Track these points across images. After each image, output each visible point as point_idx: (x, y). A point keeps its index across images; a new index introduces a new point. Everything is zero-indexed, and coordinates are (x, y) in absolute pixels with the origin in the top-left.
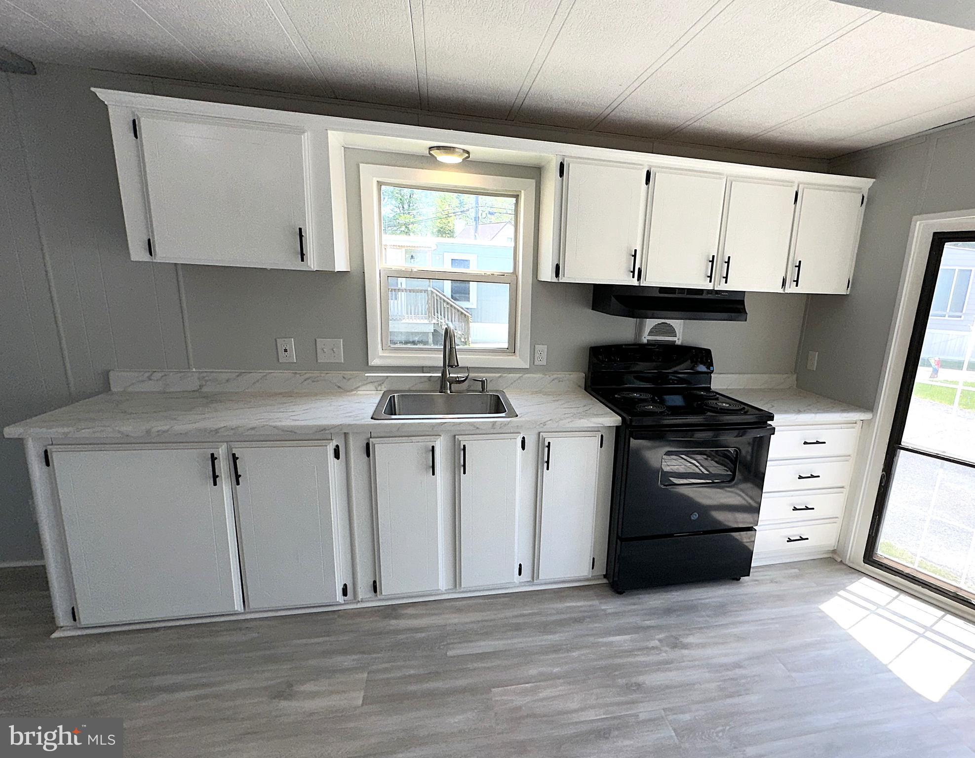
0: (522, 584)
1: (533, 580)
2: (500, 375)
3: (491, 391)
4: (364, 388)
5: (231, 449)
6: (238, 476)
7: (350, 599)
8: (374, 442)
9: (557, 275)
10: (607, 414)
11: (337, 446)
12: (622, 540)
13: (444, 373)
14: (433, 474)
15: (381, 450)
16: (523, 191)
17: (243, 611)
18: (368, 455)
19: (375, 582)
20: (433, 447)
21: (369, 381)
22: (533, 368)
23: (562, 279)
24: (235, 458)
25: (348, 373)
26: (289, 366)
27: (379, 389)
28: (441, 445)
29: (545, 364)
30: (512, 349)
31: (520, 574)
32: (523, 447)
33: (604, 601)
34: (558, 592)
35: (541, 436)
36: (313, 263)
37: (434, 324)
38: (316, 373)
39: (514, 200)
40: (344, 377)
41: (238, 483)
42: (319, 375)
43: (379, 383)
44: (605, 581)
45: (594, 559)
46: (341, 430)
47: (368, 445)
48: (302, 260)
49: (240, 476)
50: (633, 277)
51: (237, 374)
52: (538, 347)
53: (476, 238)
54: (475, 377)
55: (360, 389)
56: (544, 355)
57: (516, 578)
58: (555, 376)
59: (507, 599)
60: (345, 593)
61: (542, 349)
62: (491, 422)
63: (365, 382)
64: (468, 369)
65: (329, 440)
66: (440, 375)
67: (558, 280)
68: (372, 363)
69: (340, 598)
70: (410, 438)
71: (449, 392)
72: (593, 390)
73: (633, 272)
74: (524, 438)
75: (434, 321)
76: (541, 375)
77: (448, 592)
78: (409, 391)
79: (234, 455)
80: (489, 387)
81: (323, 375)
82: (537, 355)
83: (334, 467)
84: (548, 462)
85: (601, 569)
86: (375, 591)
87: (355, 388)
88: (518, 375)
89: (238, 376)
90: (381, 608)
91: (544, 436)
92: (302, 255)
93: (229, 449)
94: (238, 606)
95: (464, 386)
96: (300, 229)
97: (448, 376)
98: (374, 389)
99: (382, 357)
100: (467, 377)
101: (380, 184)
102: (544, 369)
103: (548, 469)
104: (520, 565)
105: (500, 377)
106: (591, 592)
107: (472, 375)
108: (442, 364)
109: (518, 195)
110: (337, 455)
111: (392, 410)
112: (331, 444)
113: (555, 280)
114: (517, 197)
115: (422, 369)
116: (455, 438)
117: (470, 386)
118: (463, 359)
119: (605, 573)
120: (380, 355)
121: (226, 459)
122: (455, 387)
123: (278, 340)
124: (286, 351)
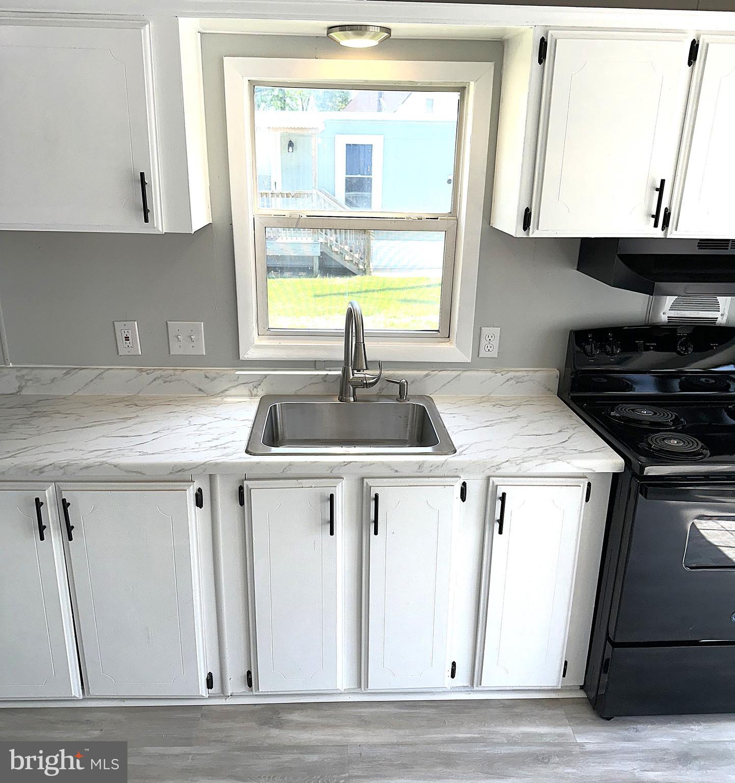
0: (455, 690)
1: (472, 685)
2: (427, 372)
3: (414, 397)
4: (232, 391)
5: (61, 491)
6: (70, 528)
7: (217, 692)
8: (250, 487)
9: (526, 225)
10: (598, 450)
11: (200, 490)
12: (615, 645)
13: (345, 371)
14: (332, 533)
15: (258, 496)
16: (472, 83)
17: (81, 697)
18: (242, 503)
19: (249, 673)
20: (332, 496)
21: (241, 381)
22: (477, 362)
23: (534, 233)
24: (65, 505)
25: (212, 371)
26: (131, 360)
27: (254, 392)
28: (343, 493)
29: (496, 356)
30: (445, 332)
31: (453, 676)
32: (463, 497)
33: (580, 728)
34: (509, 707)
35: (491, 482)
36: (161, 223)
37: (321, 243)
38: (168, 370)
39: (456, 96)
40: (206, 377)
41: (70, 539)
42: (172, 372)
43: (255, 384)
44: (582, 694)
45: (566, 663)
46: (205, 470)
47: (241, 488)
48: (146, 220)
49: (73, 527)
50: (656, 225)
51: (65, 371)
52: (486, 331)
53: (380, 110)
54: (390, 376)
55: (227, 393)
56: (496, 343)
57: (449, 682)
58: (511, 374)
59: (433, 711)
60: (210, 684)
61: (492, 333)
62: (417, 462)
63: (236, 383)
64: (380, 365)
65: (190, 482)
66: (340, 373)
67: (528, 234)
68: (246, 356)
69: (203, 690)
70: (300, 481)
71: (352, 399)
72: (574, 399)
73: (656, 217)
74: (464, 484)
75: (322, 240)
76: (490, 374)
77: (348, 692)
78: (296, 396)
79: (64, 500)
80: (411, 390)
81: (178, 373)
82: (484, 342)
83: (196, 518)
84: (501, 522)
85: (577, 676)
86: (250, 685)
87: (222, 392)
88: (455, 373)
89: (66, 374)
90: (257, 707)
91: (496, 483)
92: (146, 211)
93: (58, 492)
94: (76, 691)
95: (374, 390)
96: (142, 174)
97: (352, 377)
98: (247, 392)
99: (258, 347)
100: (379, 377)
101: (253, 84)
102: (495, 364)
103: (500, 532)
104: (454, 664)
105: (427, 375)
106: (560, 712)
107: (386, 373)
108: (342, 357)
109: (464, 88)
110: (199, 503)
111: (274, 438)
112: (191, 487)
113: (521, 234)
114: (462, 90)
115: (314, 364)
116: (363, 482)
117: (381, 389)
118: (374, 350)
119: (582, 684)
120: (256, 343)
121: (55, 504)
122: (360, 392)
123: (115, 322)
124: (127, 338)
